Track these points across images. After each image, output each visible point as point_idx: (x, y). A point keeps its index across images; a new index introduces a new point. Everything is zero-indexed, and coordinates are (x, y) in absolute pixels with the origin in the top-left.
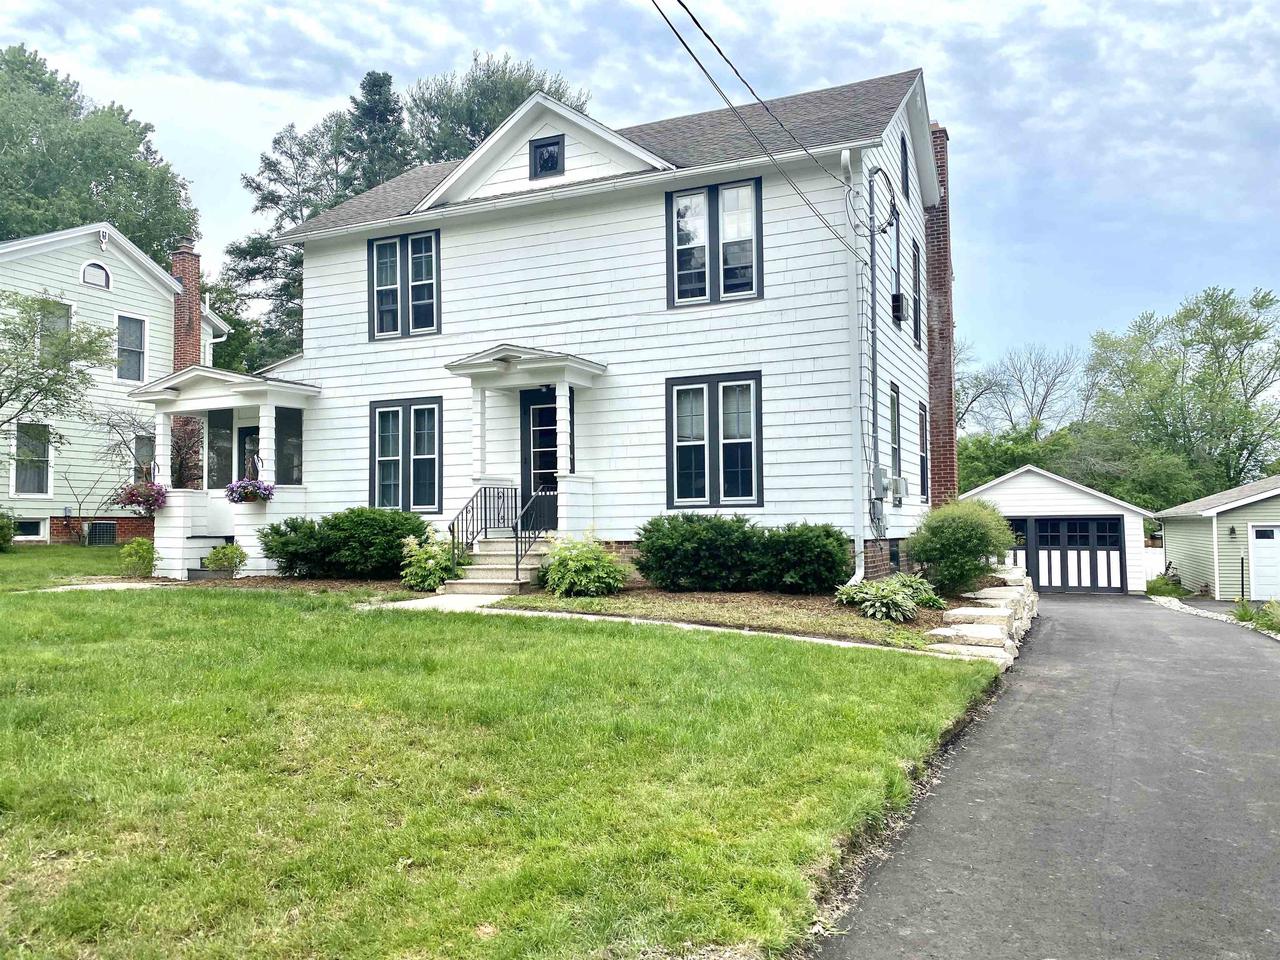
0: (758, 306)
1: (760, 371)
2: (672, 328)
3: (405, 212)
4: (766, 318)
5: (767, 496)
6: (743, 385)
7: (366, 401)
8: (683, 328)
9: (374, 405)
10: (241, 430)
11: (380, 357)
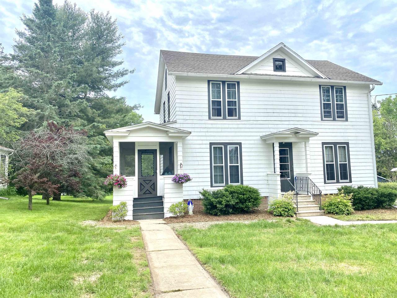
0: (346, 123)
1: (348, 143)
2: (322, 127)
3: (233, 73)
4: (349, 127)
5: (353, 179)
6: (345, 146)
7: (208, 142)
8: (326, 127)
9: (211, 144)
10: (139, 151)
11: (214, 126)
